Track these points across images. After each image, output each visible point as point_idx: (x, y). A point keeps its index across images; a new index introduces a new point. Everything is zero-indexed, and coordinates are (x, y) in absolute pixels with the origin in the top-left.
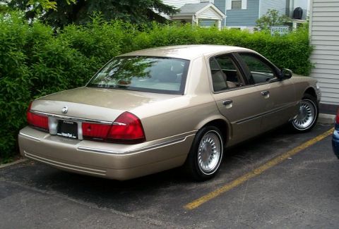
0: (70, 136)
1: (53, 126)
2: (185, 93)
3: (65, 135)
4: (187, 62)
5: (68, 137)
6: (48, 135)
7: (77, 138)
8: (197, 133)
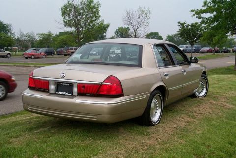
0: (67, 93)
1: (52, 87)
2: (142, 66)
3: (63, 93)
4: (141, 47)
5: (65, 95)
6: (48, 93)
7: (72, 95)
8: (151, 93)
